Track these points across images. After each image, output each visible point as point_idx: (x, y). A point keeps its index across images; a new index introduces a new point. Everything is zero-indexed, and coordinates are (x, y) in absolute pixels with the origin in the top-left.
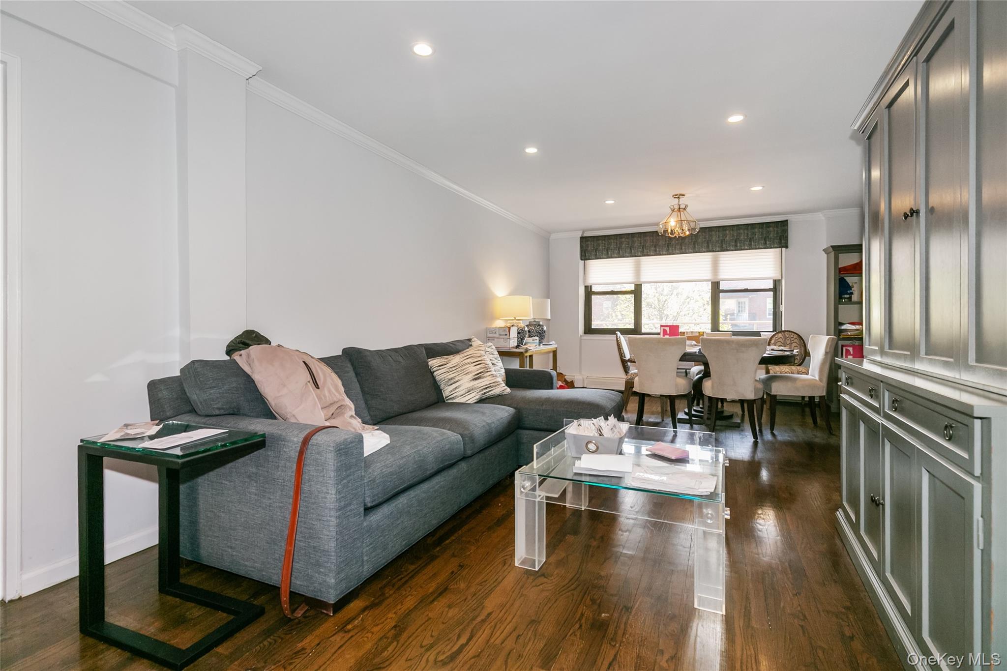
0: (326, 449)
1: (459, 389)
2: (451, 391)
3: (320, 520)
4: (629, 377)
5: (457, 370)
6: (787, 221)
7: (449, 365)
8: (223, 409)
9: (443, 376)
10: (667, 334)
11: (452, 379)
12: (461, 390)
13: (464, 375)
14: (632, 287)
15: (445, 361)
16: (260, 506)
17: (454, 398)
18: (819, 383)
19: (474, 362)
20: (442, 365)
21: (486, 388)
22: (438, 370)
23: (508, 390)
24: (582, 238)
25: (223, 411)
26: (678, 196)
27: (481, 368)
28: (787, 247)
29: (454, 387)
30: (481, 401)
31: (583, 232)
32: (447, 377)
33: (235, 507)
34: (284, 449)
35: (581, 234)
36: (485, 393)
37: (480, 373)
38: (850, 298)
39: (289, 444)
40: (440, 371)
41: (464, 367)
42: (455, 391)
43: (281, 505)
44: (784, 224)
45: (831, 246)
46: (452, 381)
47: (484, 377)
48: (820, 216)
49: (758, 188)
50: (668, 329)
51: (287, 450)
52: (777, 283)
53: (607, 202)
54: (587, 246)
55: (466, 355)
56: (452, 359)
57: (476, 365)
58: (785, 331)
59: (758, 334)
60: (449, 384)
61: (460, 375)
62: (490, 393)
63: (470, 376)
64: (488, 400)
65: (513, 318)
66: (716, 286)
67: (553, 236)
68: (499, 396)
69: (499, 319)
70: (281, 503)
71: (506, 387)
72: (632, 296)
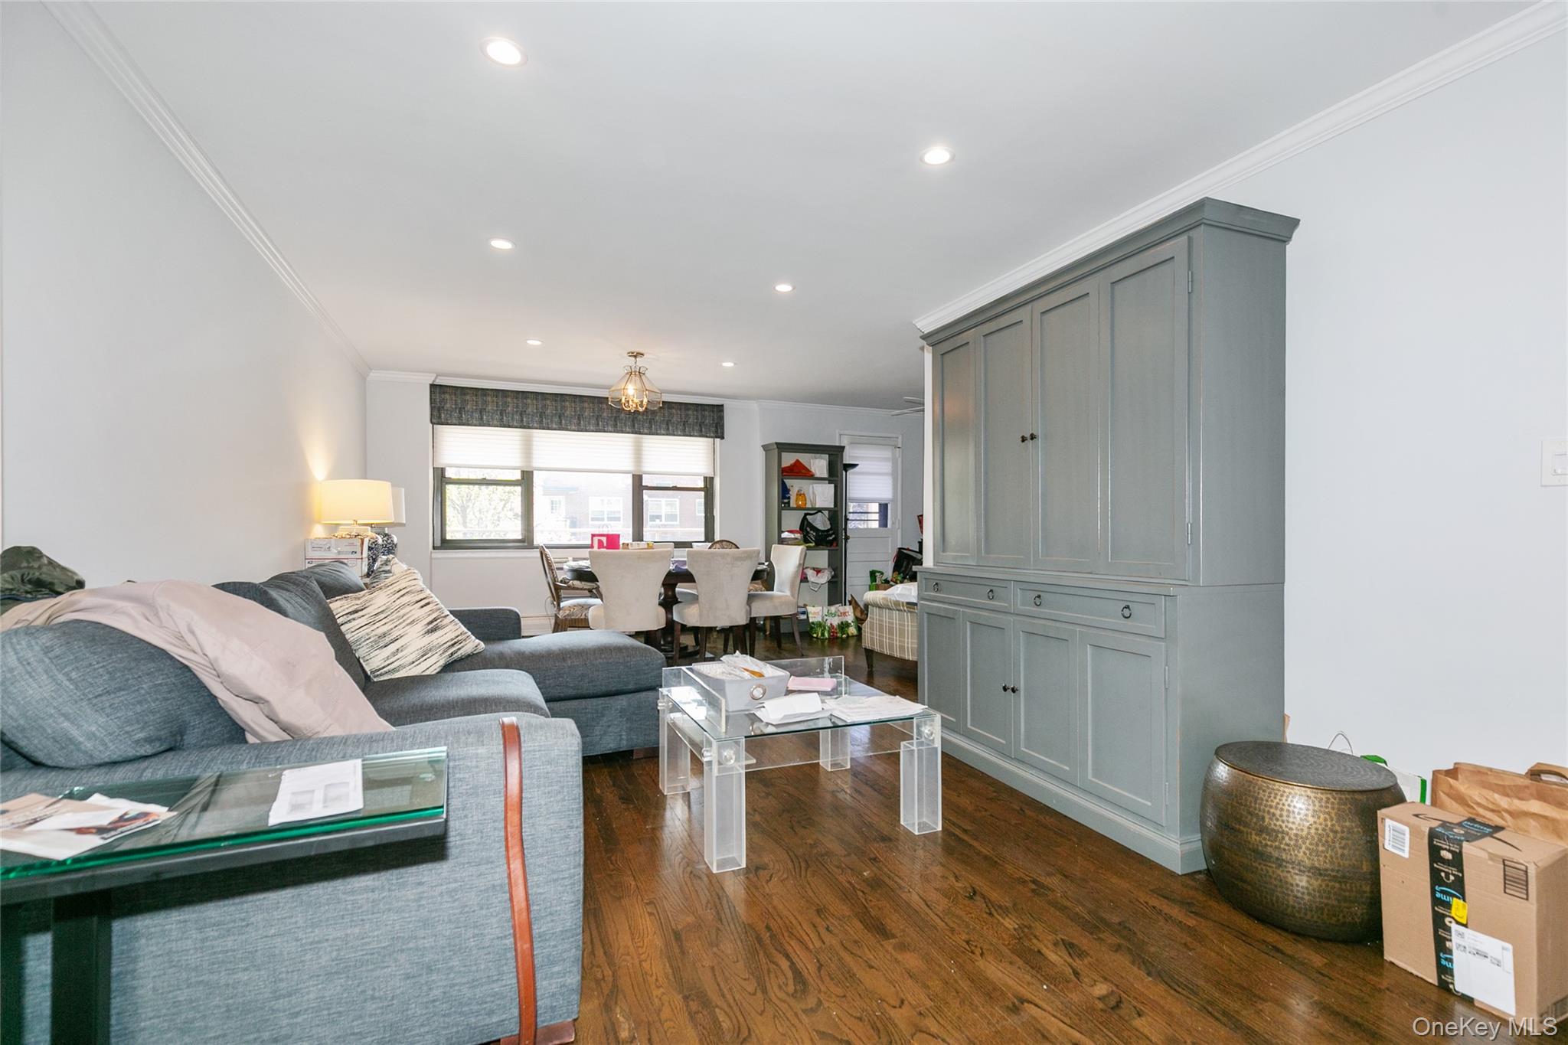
1: (404, 653)
2: (388, 658)
3: (555, 880)
4: (567, 612)
5: (390, 618)
6: (722, 406)
7: (370, 611)
8: (159, 739)
9: (363, 632)
10: (604, 547)
11: (384, 635)
12: (410, 653)
13: (410, 624)
14: (517, 475)
15: (358, 602)
16: (389, 910)
17: (395, 670)
18: (791, 598)
19: (417, 602)
20: (356, 612)
21: (453, 645)
22: (350, 621)
23: (482, 645)
24: (433, 386)
25: (158, 745)
26: (636, 355)
27: (433, 611)
28: (722, 438)
29: (394, 649)
30: (448, 668)
31: (436, 378)
32: (374, 633)
33: (297, 940)
35: (433, 379)
36: (452, 654)
37: (435, 620)
38: (789, 503)
39: (469, 764)
40: (354, 623)
41: (402, 612)
42: (397, 657)
43: (453, 885)
44: (720, 408)
45: (776, 443)
46: (387, 640)
47: (443, 627)
48: (754, 405)
49: (728, 364)
50: (604, 539)
51: (467, 776)
52: (709, 482)
53: (528, 342)
54: (443, 400)
55: (397, 589)
56: (372, 599)
57: (422, 607)
58: (721, 541)
59: (688, 545)
60: (382, 644)
61: (399, 627)
62: (459, 652)
63: (420, 627)
64: (457, 666)
65: (352, 522)
66: (637, 479)
67: (374, 375)
68: (469, 655)
70: (456, 881)
71: (477, 641)
72: (518, 489)
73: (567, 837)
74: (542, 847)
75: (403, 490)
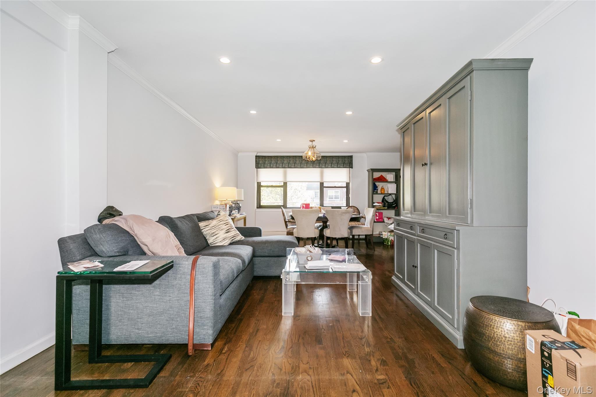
0: (209, 266)
1: (218, 238)
2: (214, 240)
4: (289, 230)
5: (216, 228)
6: (352, 156)
7: (211, 226)
8: (120, 252)
9: (208, 232)
10: (304, 208)
11: (213, 233)
12: (220, 239)
13: (220, 230)
14: (282, 184)
15: (208, 223)
16: (163, 302)
17: (215, 243)
18: (370, 228)
19: (224, 224)
20: (207, 226)
21: (233, 237)
22: (205, 228)
23: (243, 238)
24: (256, 156)
25: (120, 253)
26: (312, 141)
27: (229, 227)
28: (352, 168)
29: (216, 237)
30: (231, 244)
31: (257, 153)
32: (211, 232)
33: (142, 305)
34: (180, 269)
35: (256, 154)
36: (232, 240)
37: (229, 229)
38: (377, 192)
40: (206, 229)
41: (219, 226)
42: (216, 240)
43: (178, 298)
44: (351, 157)
45: (371, 169)
46: (214, 234)
47: (231, 231)
48: (364, 155)
49: (346, 141)
50: (304, 205)
51: (182, 269)
52: (348, 184)
53: (277, 140)
54: (259, 161)
55: (219, 220)
56: (212, 222)
57: (225, 225)
58: (351, 206)
59: (340, 208)
60: (212, 236)
61: (218, 231)
62: (235, 240)
63: (224, 231)
64: (234, 243)
65: (226, 200)
66: (322, 184)
67: (240, 154)
68: (239, 241)
69: (217, 200)
70: (178, 297)
71: (242, 236)
72: (282, 189)
73: (208, 290)
74: (201, 292)
75: (243, 190)
